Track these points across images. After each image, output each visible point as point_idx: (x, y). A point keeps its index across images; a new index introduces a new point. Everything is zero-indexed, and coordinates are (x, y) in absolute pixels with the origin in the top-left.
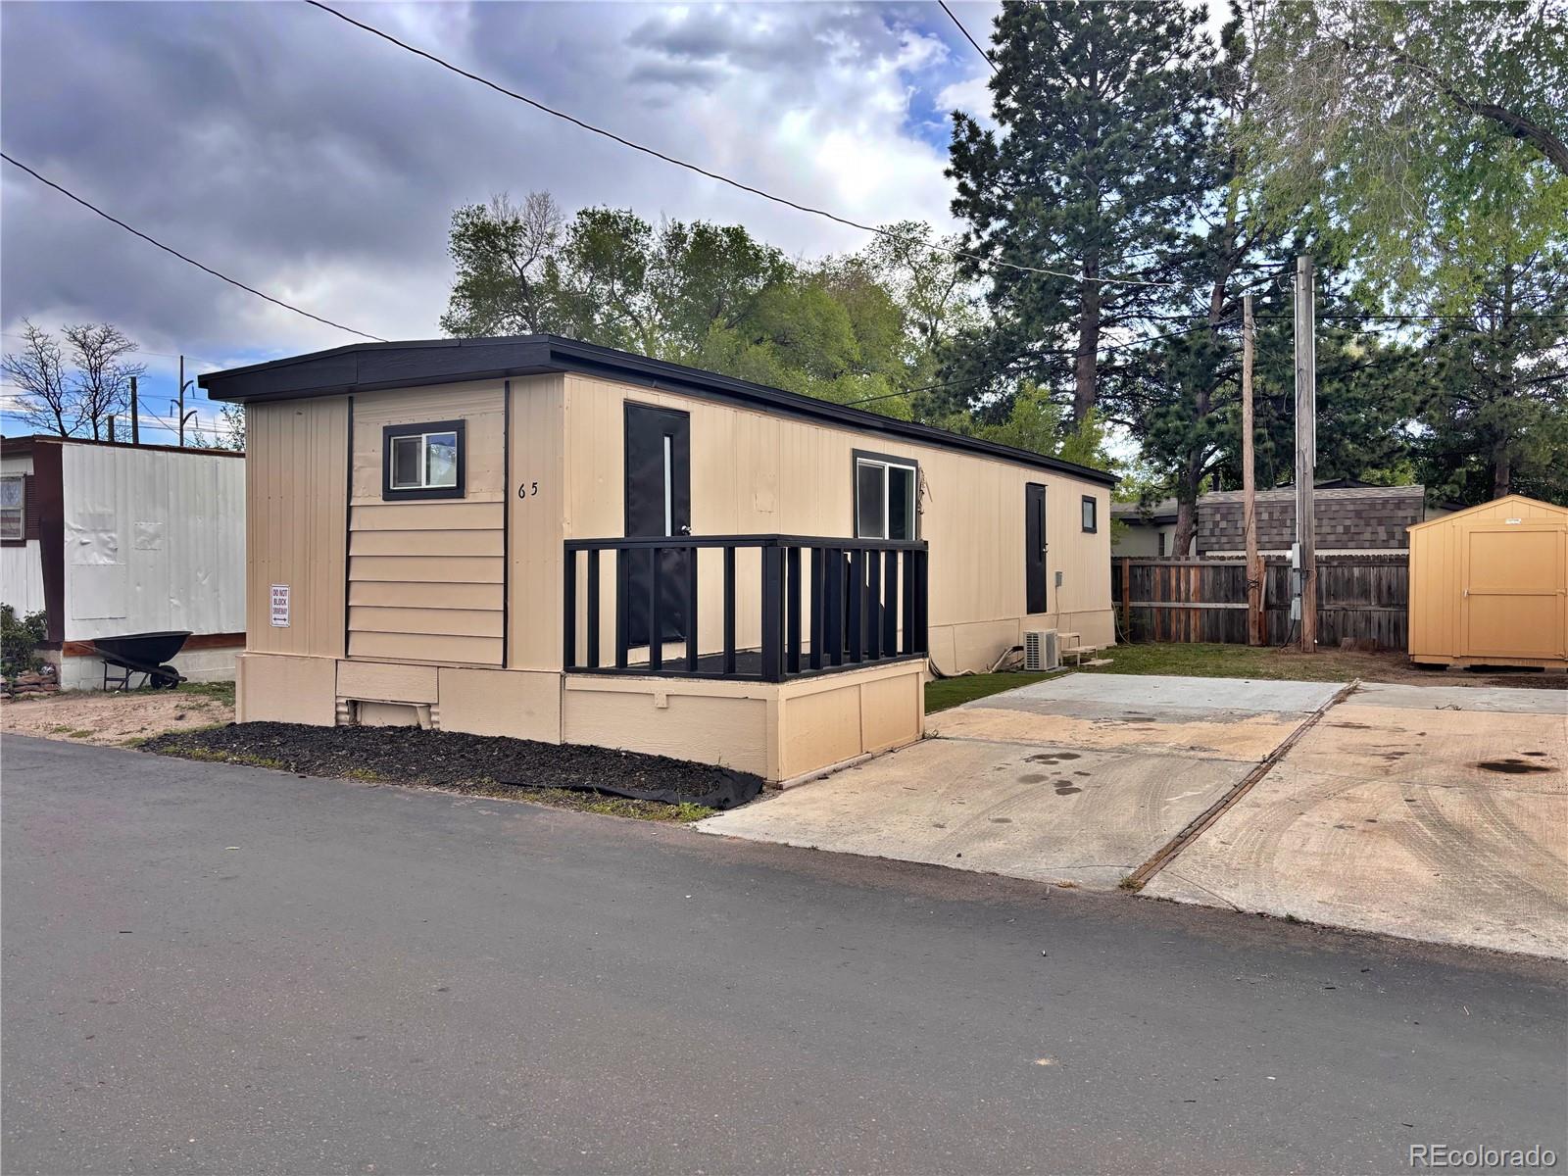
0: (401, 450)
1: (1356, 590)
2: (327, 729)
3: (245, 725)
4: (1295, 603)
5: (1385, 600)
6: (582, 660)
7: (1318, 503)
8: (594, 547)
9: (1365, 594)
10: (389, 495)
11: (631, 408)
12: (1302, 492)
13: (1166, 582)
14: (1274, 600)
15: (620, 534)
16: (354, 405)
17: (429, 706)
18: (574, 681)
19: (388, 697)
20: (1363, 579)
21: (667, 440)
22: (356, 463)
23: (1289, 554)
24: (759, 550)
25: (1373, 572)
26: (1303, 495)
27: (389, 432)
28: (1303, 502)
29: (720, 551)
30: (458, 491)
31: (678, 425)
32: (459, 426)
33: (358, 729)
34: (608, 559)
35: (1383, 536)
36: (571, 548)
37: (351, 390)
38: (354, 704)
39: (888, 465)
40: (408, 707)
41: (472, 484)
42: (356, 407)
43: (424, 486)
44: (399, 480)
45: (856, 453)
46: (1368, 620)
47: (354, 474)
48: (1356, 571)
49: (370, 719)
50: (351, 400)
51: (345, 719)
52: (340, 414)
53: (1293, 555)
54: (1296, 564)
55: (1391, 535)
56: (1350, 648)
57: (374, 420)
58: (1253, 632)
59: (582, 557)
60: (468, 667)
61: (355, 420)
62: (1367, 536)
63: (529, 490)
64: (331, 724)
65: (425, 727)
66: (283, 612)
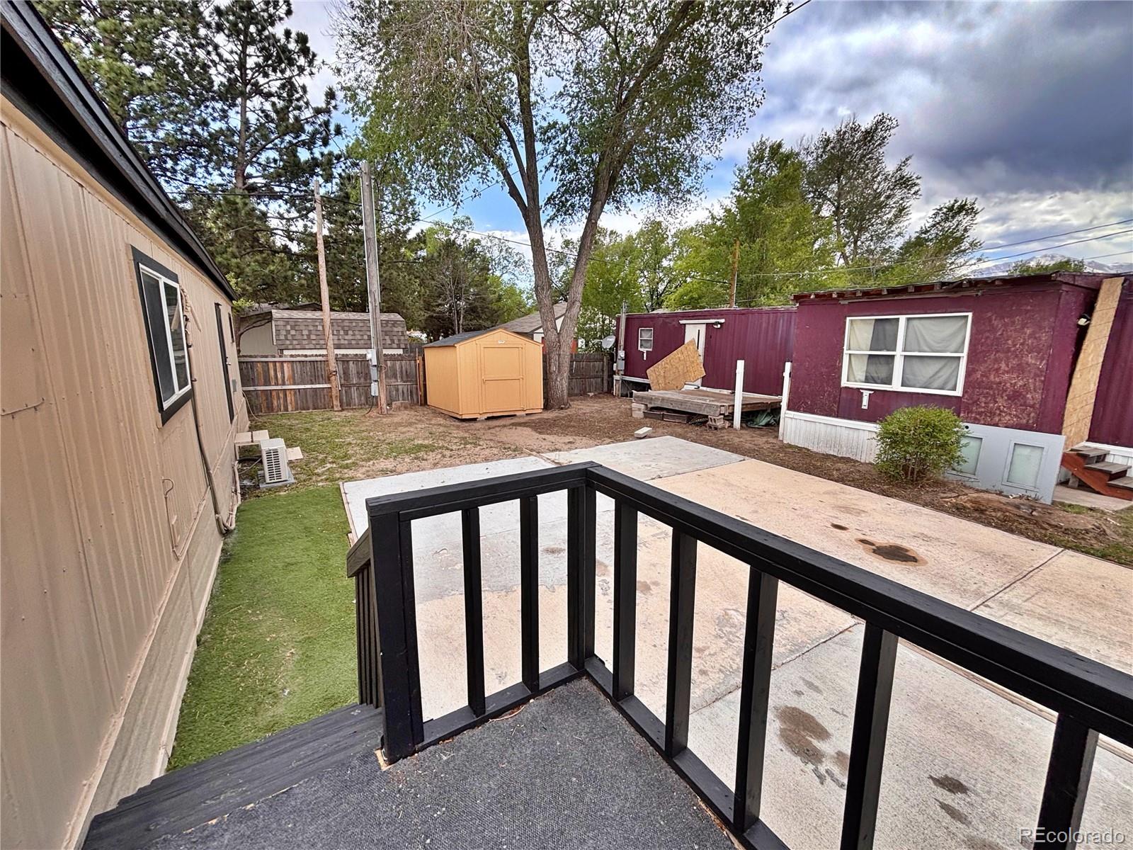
4: (374, 386)
5: (405, 379)
12: (374, 315)
13: (267, 372)
25: (398, 363)
28: (375, 324)
39: (163, 280)
45: (139, 257)
54: (375, 362)
56: (399, 408)
58: (336, 402)
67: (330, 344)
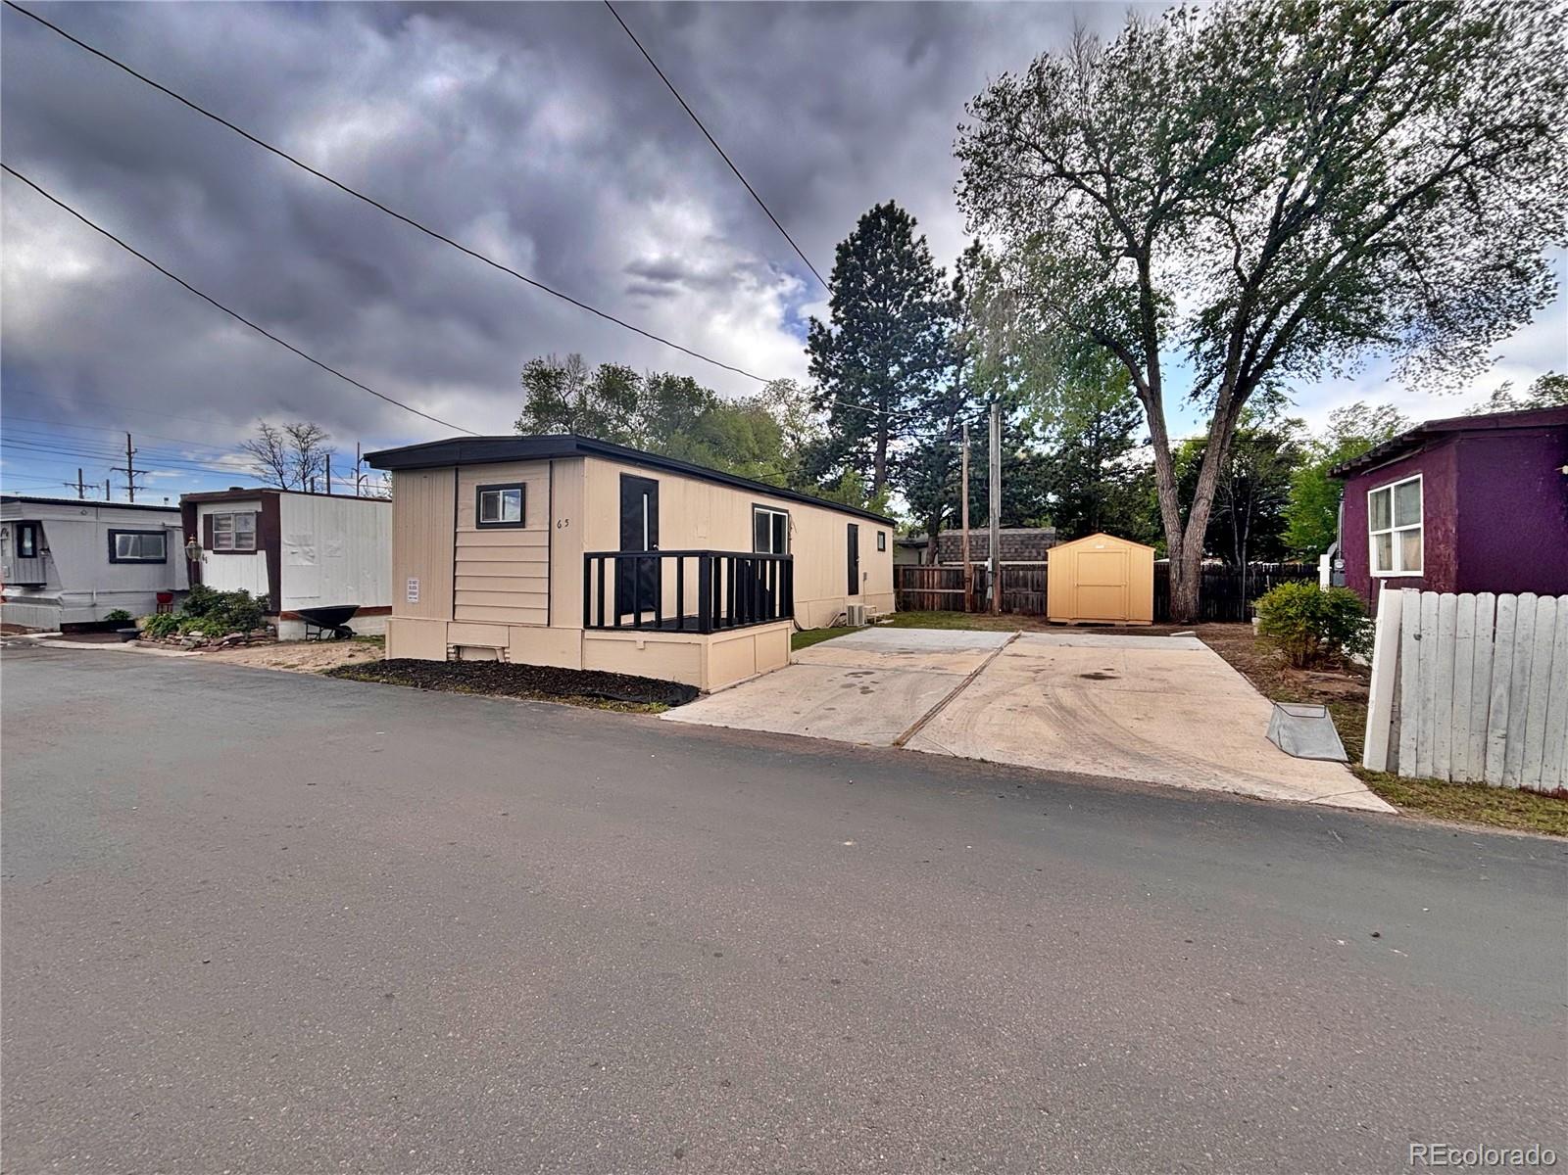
0: (488, 500)
1: (1021, 582)
2: (441, 662)
3: (391, 661)
4: (990, 590)
5: (1035, 588)
6: (594, 622)
7: (1002, 536)
8: (602, 557)
9: (1025, 585)
10: (480, 526)
11: (623, 477)
12: (993, 530)
13: (922, 578)
14: (978, 588)
15: (618, 550)
17: (504, 648)
18: (589, 634)
19: (479, 644)
20: (1025, 577)
21: (645, 496)
22: (460, 507)
23: (986, 563)
24: (697, 559)
25: (1030, 573)
26: (994, 532)
27: (480, 489)
28: (993, 536)
29: (675, 560)
30: (521, 524)
31: (652, 487)
32: (523, 487)
33: (460, 662)
34: (610, 564)
35: (1035, 554)
36: (588, 558)
37: (457, 464)
38: (458, 648)
39: (772, 512)
40: (492, 650)
41: (529, 520)
42: (460, 474)
43: (501, 521)
44: (486, 516)
45: (754, 505)
46: (1027, 599)
47: (459, 514)
48: (1021, 573)
49: (467, 657)
50: (457, 470)
51: (453, 657)
52: (451, 477)
53: (988, 564)
54: (990, 569)
55: (1039, 554)
56: (1017, 614)
57: (471, 483)
58: (967, 605)
59: (595, 562)
60: (527, 626)
61: (460, 481)
62: (1027, 554)
63: (563, 523)
64: (444, 659)
65: (501, 661)
66: (415, 594)
67: (967, 554)
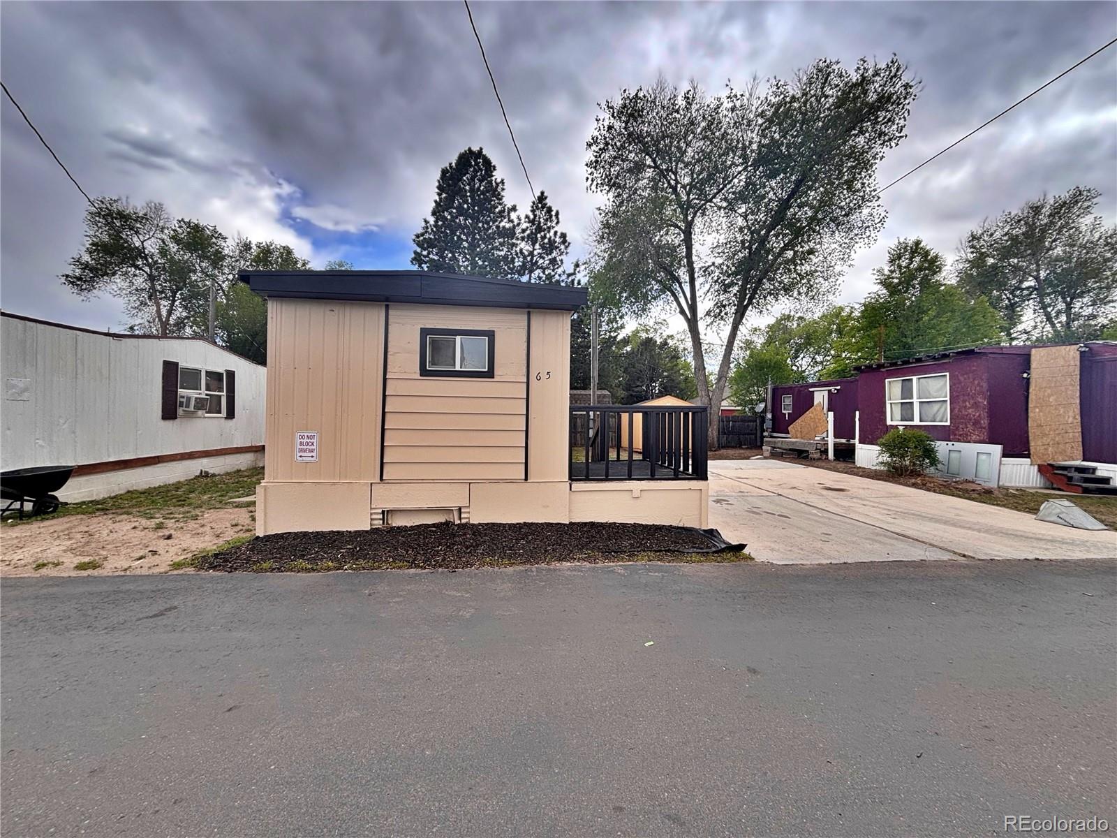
0: (438, 345)
2: (367, 532)
3: (268, 538)
10: (424, 372)
16: (390, 311)
17: (460, 508)
18: (575, 486)
19: (424, 506)
22: (390, 350)
26: (594, 392)
27: (425, 332)
28: (594, 395)
30: (490, 374)
32: (491, 335)
33: (392, 530)
37: (387, 300)
38: (388, 513)
40: (448, 511)
41: (496, 373)
42: (391, 312)
43: (458, 368)
44: (433, 363)
47: (389, 357)
49: (398, 522)
50: (387, 306)
51: (379, 524)
54: (592, 417)
57: (412, 322)
60: (497, 482)
61: (391, 320)
63: (544, 376)
64: (368, 528)
65: (456, 522)
66: (312, 451)
